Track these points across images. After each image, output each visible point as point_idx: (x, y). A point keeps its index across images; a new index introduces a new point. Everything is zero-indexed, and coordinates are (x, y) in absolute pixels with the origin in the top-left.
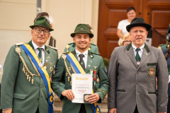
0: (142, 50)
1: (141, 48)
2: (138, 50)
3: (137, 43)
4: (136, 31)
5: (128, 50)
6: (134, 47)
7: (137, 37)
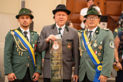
0: (63, 30)
1: (62, 28)
2: (60, 29)
3: (60, 24)
4: (60, 15)
5: (53, 28)
6: (58, 27)
7: (60, 19)
